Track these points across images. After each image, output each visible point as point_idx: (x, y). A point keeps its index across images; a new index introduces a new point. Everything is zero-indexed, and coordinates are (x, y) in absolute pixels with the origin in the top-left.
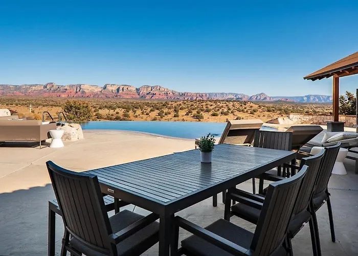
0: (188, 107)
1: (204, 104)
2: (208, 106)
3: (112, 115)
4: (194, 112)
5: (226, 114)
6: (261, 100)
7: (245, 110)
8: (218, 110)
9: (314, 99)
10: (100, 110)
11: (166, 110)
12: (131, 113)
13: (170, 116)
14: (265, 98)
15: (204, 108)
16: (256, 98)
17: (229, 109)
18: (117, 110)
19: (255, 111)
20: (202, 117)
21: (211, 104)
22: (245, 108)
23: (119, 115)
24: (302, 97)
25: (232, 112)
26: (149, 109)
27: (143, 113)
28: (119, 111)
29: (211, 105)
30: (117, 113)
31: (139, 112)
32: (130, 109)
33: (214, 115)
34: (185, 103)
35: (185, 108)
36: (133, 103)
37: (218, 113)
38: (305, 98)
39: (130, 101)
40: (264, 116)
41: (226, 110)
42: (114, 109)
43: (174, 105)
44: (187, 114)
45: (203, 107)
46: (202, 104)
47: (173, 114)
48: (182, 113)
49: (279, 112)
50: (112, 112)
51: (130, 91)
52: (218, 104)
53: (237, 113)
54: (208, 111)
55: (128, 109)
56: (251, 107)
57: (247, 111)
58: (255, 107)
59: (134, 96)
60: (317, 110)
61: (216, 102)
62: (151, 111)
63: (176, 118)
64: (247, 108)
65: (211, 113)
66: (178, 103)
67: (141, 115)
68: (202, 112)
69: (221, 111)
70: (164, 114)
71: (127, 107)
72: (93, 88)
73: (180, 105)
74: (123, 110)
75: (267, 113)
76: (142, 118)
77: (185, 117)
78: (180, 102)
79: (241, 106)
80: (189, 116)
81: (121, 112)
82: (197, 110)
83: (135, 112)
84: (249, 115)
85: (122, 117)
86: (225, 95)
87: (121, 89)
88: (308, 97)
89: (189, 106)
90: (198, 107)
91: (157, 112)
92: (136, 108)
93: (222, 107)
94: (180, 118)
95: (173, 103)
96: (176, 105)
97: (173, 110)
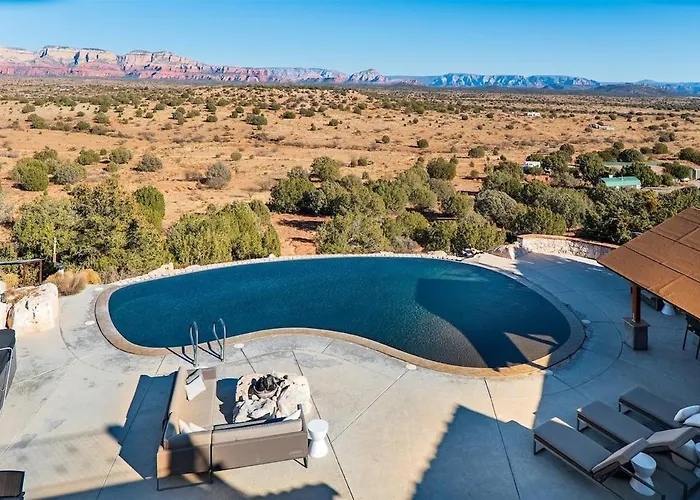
0: (234, 100)
1: (266, 93)
2: (275, 98)
3: (69, 119)
4: (248, 110)
5: (309, 114)
6: (369, 82)
7: (345, 106)
8: (294, 106)
9: (459, 81)
10: (37, 108)
11: (188, 108)
12: (111, 114)
13: (198, 120)
14: (376, 79)
15: (268, 102)
16: (361, 79)
17: (315, 104)
18: (79, 108)
19: (361, 107)
20: (265, 122)
21: (281, 93)
22: (344, 102)
23: (84, 119)
24: (439, 78)
25: (320, 111)
26: (153, 105)
27: (138, 114)
28: (83, 110)
29: (281, 97)
30: (81, 114)
31: (129, 111)
32: (108, 105)
33: (286, 116)
34: (228, 92)
35: (228, 103)
36: (112, 89)
37: (293, 111)
38: (444, 80)
39: (103, 83)
40: (378, 117)
41: (308, 106)
42: (72, 105)
43: (206, 95)
44: (234, 116)
45: (264, 100)
46: (263, 94)
47: (204, 115)
48: (222, 113)
49: (403, 108)
50: (66, 111)
51: (104, 61)
52: (295, 93)
53: (328, 111)
54: (274, 108)
55: (104, 105)
56: (355, 99)
57: (348, 108)
58: (363, 98)
59: (112, 73)
60: (465, 103)
61: (288, 88)
62: (156, 109)
63: (212, 125)
64: (348, 102)
65: (281, 112)
66: (213, 92)
67: (135, 119)
68: (262, 111)
69: (299, 107)
70: (185, 115)
71: (102, 100)
72: (13, 53)
73: (218, 95)
74: (93, 107)
75: (385, 111)
76: (138, 125)
77: (230, 123)
78: (219, 90)
79: (337, 97)
80: (238, 119)
81: (88, 111)
82: (252, 107)
83: (120, 111)
84: (352, 115)
85: (92, 124)
86: (302, 72)
87: (82, 56)
88: (449, 77)
89: (236, 97)
90: (254, 100)
91: (169, 111)
92: (122, 103)
93: (301, 99)
94: (220, 123)
95: (202, 91)
96: (209, 96)
97: (204, 106)
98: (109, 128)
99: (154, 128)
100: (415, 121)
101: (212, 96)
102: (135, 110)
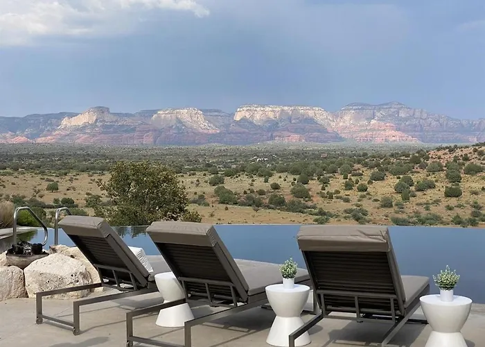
3: (261, 193)
10: (227, 179)
11: (419, 176)
12: (314, 185)
13: (431, 194)
18: (275, 178)
23: (279, 193)
26: (368, 173)
27: (348, 186)
28: (279, 182)
30: (276, 187)
31: (336, 182)
32: (310, 175)
36: (318, 157)
42: (266, 175)
43: (447, 158)
47: (442, 185)
48: (470, 184)
50: (259, 183)
55: (304, 176)
63: (453, 201)
66: (458, 153)
67: (344, 193)
70: (413, 188)
73: (466, 159)
74: (291, 178)
76: (347, 201)
78: (465, 151)
81: (286, 182)
83: (325, 182)
85: (288, 198)
91: (391, 181)
94: (466, 197)
95: (440, 153)
96: (452, 160)
97: (442, 174)
98: (310, 204)
99: (367, 205)
101: (456, 159)
102: (344, 181)
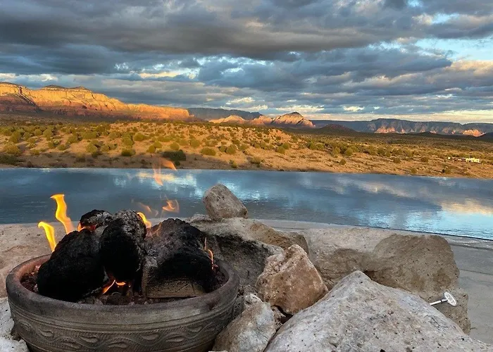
0: (152, 135)
1: (186, 130)
2: (194, 135)
4: (167, 146)
5: (230, 151)
7: (267, 145)
8: (215, 143)
15: (187, 138)
17: (236, 142)
19: (285, 147)
20: (182, 158)
21: (200, 129)
22: (267, 141)
25: (241, 148)
26: (66, 137)
27: (51, 146)
29: (201, 133)
32: (19, 136)
34: (146, 127)
35: (146, 138)
38: (372, 125)
41: (229, 143)
45: (183, 137)
46: (181, 130)
47: (119, 148)
48: (139, 148)
52: (215, 130)
53: (250, 149)
54: (193, 145)
56: (279, 138)
57: (270, 147)
58: (286, 138)
63: (128, 159)
64: (271, 141)
65: (200, 149)
66: (131, 126)
68: (181, 147)
69: (219, 144)
70: (100, 149)
73: (135, 130)
75: (310, 152)
76: (50, 156)
77: (147, 158)
79: (260, 135)
80: (155, 154)
82: (171, 142)
84: (275, 154)
88: (378, 122)
89: (154, 133)
90: (173, 136)
91: (82, 143)
93: (222, 137)
96: (126, 131)
97: (120, 140)
100: (343, 163)
101: (128, 130)
102: (47, 142)
